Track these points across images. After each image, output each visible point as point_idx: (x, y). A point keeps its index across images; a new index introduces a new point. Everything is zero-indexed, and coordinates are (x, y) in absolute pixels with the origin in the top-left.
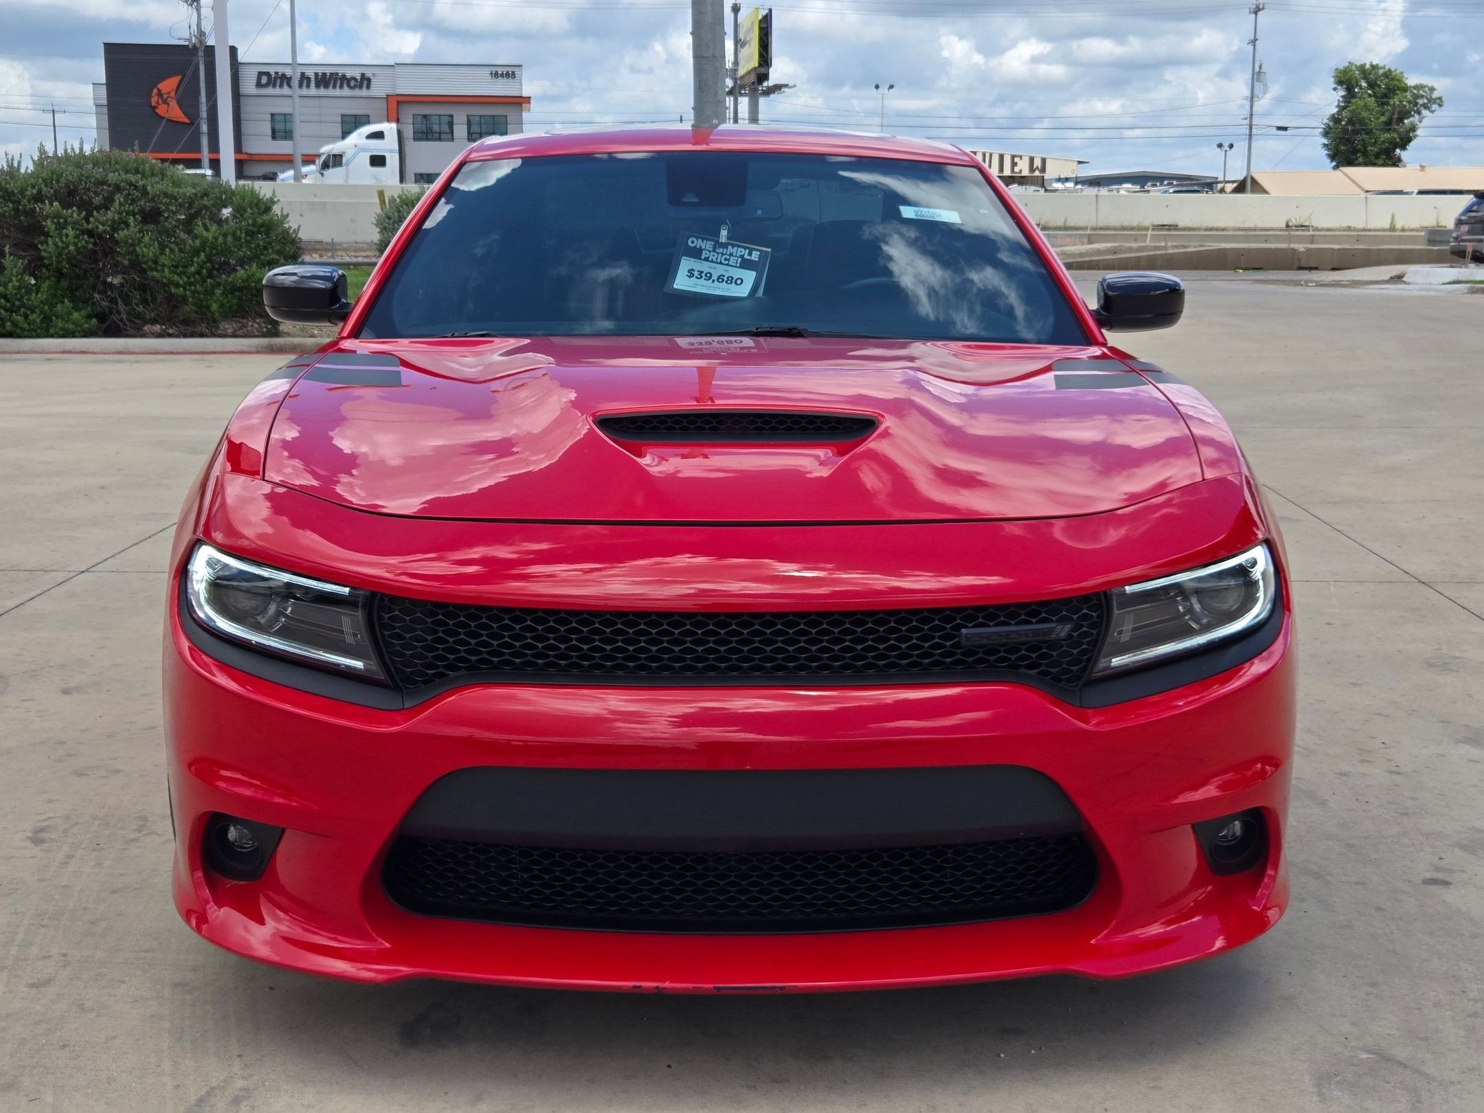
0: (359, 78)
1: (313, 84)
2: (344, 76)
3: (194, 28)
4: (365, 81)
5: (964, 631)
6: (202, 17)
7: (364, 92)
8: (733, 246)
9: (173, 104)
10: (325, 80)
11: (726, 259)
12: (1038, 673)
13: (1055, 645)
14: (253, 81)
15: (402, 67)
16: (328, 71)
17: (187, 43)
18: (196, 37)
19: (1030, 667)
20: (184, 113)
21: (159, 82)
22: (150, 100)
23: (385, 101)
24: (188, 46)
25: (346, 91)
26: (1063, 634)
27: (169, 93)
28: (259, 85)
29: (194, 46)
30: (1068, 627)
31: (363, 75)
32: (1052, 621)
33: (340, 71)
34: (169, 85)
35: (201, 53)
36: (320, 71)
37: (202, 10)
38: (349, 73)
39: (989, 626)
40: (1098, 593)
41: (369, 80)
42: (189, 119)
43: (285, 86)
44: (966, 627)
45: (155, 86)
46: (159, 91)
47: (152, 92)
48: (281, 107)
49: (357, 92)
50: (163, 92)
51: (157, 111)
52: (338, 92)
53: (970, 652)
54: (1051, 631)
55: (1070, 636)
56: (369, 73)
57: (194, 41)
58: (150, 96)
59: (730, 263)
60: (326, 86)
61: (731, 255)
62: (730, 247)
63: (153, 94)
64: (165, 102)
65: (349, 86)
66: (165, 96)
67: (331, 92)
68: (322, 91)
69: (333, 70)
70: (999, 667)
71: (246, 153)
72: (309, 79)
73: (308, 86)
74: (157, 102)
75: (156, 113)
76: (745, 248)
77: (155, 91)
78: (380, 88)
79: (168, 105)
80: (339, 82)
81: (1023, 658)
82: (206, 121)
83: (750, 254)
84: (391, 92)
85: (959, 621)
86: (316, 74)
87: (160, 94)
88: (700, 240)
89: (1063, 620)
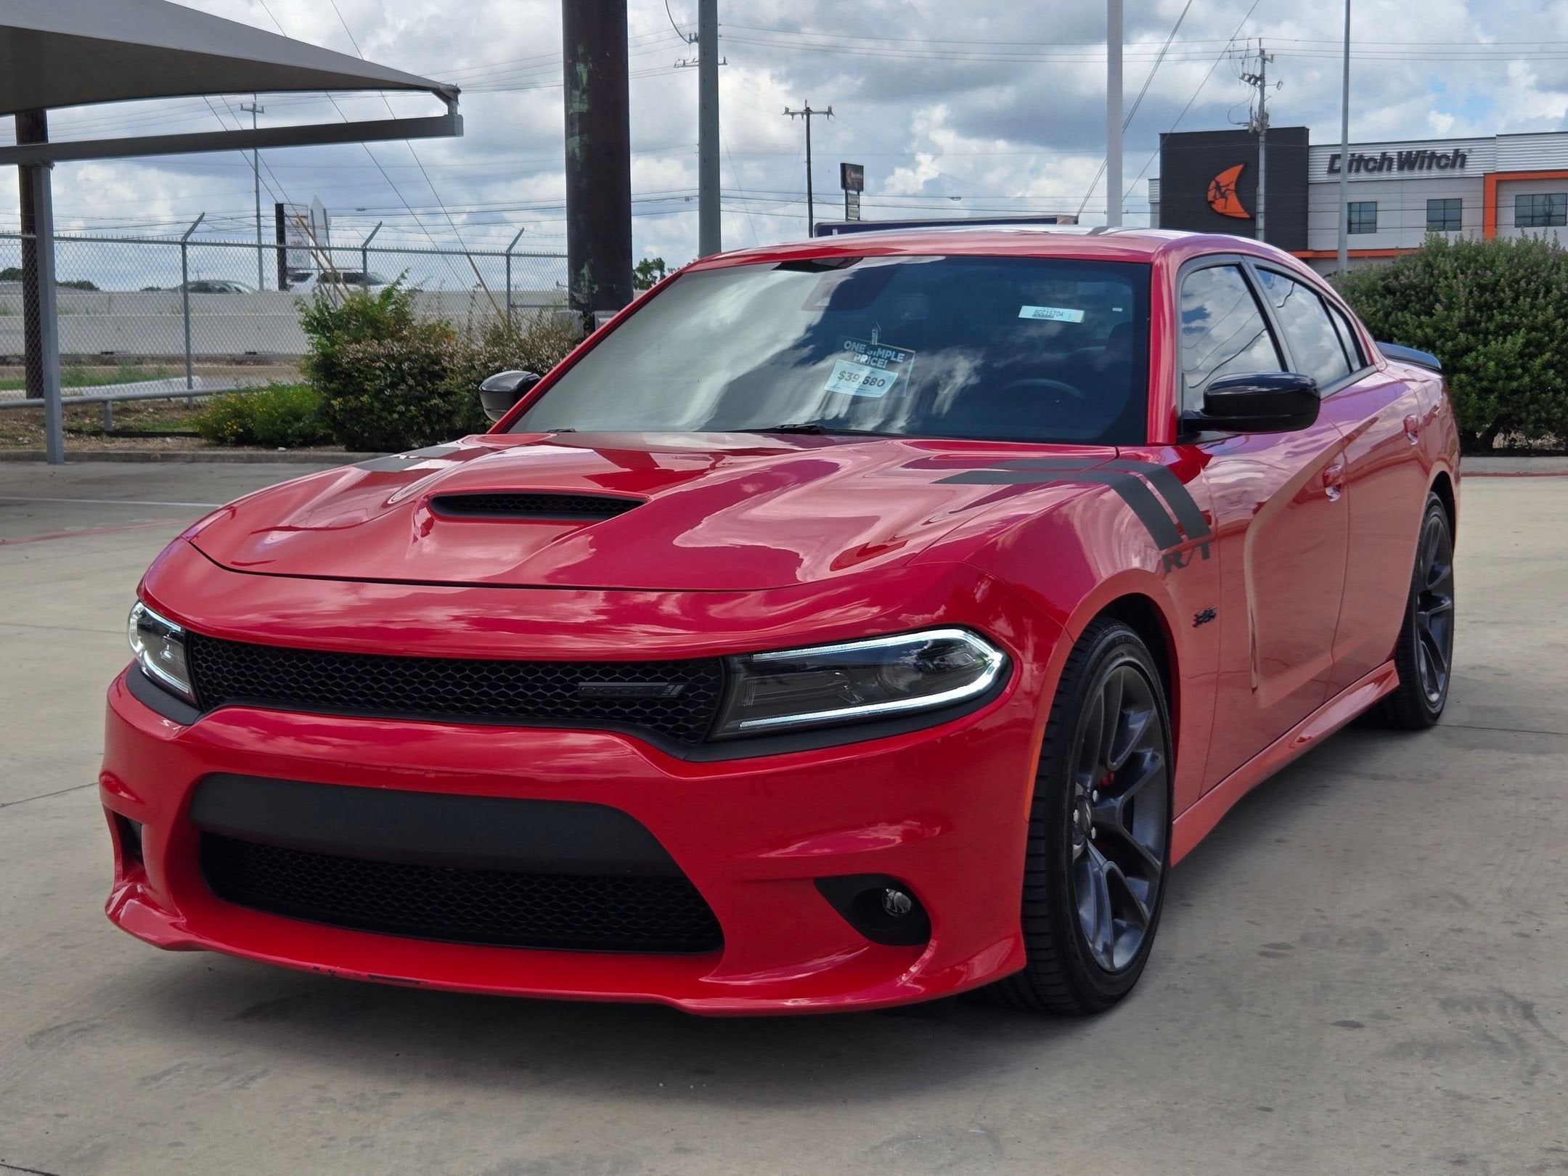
0: (1451, 155)
1: (1395, 166)
2: (1433, 154)
3: (1256, 109)
4: (1459, 159)
5: (581, 684)
6: (1266, 97)
7: (1457, 172)
8: (883, 348)
9: (1233, 198)
10: (1409, 161)
11: (874, 361)
12: (654, 727)
13: (670, 702)
14: (1326, 167)
15: (1505, 139)
16: (1415, 149)
17: (1246, 128)
18: (1257, 120)
19: (644, 721)
20: (1243, 207)
21: (1219, 174)
22: (1207, 194)
23: (1482, 180)
24: (1247, 131)
25: (1435, 172)
26: (674, 693)
27: (1228, 185)
28: (1332, 170)
29: (1255, 130)
30: (680, 687)
31: (1456, 151)
32: (666, 681)
33: (1430, 148)
34: (1228, 177)
35: (1262, 139)
36: (1405, 149)
37: (1266, 89)
38: (1440, 150)
39: (604, 681)
40: (716, 658)
41: (1464, 157)
42: (1249, 213)
43: (1362, 170)
44: (584, 681)
45: (1213, 178)
46: (1218, 183)
47: (1209, 185)
48: (1359, 195)
49: (1449, 173)
50: (1221, 185)
51: (1213, 206)
52: (1425, 173)
53: (588, 702)
54: (663, 689)
55: (682, 695)
56: (1463, 148)
57: (1254, 125)
58: (1207, 190)
59: (878, 365)
60: (1411, 168)
61: (880, 357)
62: (879, 349)
63: (1210, 188)
64: (1223, 196)
65: (1439, 167)
66: (1223, 189)
67: (1416, 174)
68: (1406, 174)
69: (1421, 148)
70: (613, 718)
71: (1312, 250)
72: (1391, 160)
73: (1390, 168)
74: (1215, 197)
75: (1213, 209)
76: (892, 350)
77: (1213, 184)
78: (1475, 167)
79: (1227, 199)
80: (1426, 161)
81: (637, 712)
82: (1263, 215)
83: (896, 357)
84: (1490, 170)
85: (578, 675)
86: (1400, 154)
87: (1218, 187)
88: (854, 343)
89: (676, 681)
